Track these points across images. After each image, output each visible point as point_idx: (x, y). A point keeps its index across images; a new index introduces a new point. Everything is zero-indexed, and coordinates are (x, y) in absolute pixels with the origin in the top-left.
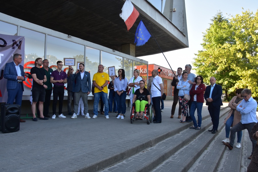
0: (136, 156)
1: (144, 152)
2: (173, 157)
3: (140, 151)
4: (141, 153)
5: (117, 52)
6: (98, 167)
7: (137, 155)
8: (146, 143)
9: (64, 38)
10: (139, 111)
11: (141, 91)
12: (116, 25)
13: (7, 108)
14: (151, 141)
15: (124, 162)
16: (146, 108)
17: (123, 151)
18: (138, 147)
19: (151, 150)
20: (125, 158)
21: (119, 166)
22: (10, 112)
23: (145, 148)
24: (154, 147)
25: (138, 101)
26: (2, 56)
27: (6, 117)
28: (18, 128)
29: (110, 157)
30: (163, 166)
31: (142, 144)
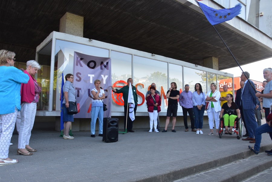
0: (229, 165)
1: (236, 162)
2: (269, 171)
3: (232, 161)
4: (233, 163)
5: (199, 67)
6: (195, 170)
7: (230, 164)
8: (237, 155)
9: (149, 57)
10: (228, 125)
11: (229, 105)
12: (197, 39)
13: (109, 121)
14: (243, 153)
15: (218, 169)
16: (236, 122)
17: (216, 159)
18: (230, 157)
19: (243, 161)
20: (218, 166)
21: (214, 171)
22: (111, 124)
23: (237, 159)
24: (247, 160)
25: (226, 115)
26: (93, 77)
27: (108, 128)
28: (117, 139)
29: (205, 162)
30: (257, 177)
31: (233, 154)
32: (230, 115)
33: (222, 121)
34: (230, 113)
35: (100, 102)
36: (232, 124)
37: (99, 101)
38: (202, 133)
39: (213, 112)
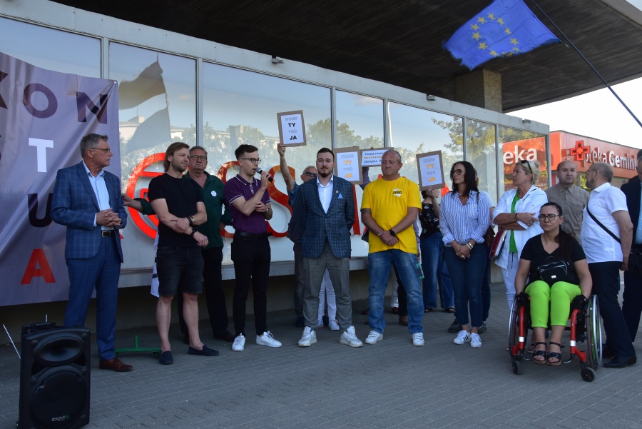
5: (440, 102)
9: (260, 69)
10: (545, 326)
11: (550, 247)
13: (35, 345)
16: (575, 313)
22: (49, 358)
25: (540, 287)
26: (48, 149)
27: (34, 378)
28: (83, 416)
32: (551, 283)
33: (523, 307)
34: (554, 277)
36: (562, 317)
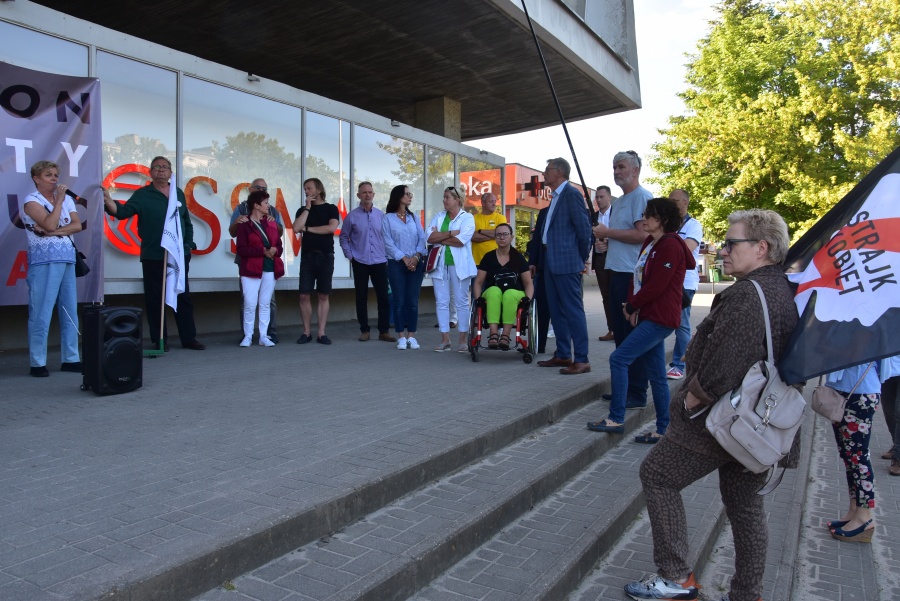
0: (515, 449)
1: (532, 437)
2: (615, 453)
3: (522, 436)
4: (525, 440)
6: (424, 473)
7: (517, 445)
8: (536, 414)
10: (497, 322)
11: (503, 260)
12: (403, 35)
13: (106, 318)
14: (549, 407)
15: (486, 462)
17: (481, 433)
18: (516, 423)
19: (551, 431)
20: (487, 454)
21: (477, 471)
22: (116, 329)
23: (535, 428)
24: (560, 426)
25: (494, 291)
26: (27, 149)
27: (105, 345)
28: (138, 380)
29: (451, 447)
30: (591, 474)
31: (525, 414)
32: (504, 290)
33: (480, 309)
34: (506, 285)
35: (64, 244)
36: (511, 318)
37: (60, 241)
38: (415, 345)
39: (451, 281)
